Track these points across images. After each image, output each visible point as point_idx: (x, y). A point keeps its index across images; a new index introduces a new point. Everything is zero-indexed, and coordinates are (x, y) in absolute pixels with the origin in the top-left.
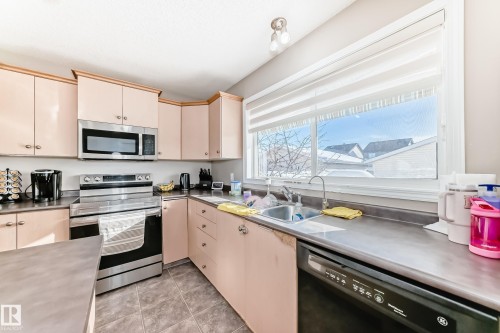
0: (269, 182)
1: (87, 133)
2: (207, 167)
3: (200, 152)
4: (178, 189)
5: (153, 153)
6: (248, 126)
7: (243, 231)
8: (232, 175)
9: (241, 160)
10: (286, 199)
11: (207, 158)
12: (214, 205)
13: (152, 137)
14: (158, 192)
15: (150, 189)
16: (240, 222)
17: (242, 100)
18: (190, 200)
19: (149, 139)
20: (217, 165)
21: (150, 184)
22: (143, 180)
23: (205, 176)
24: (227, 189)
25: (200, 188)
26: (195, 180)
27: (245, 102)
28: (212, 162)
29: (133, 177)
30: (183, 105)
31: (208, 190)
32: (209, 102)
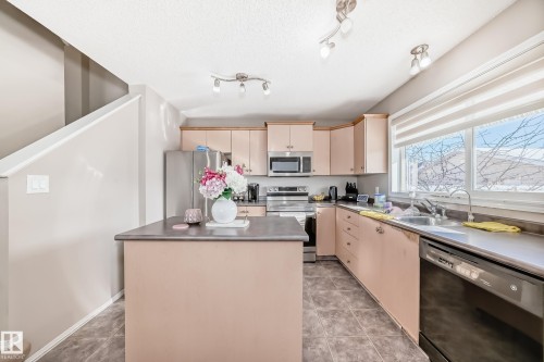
0: (413, 195)
1: (273, 160)
2: (353, 181)
3: (346, 168)
4: (327, 199)
5: (309, 171)
6: (394, 141)
7: (380, 231)
8: (377, 188)
9: (386, 174)
10: (430, 213)
11: (352, 173)
12: (358, 212)
13: (309, 159)
14: (312, 200)
15: (306, 198)
16: (378, 225)
17: (387, 116)
18: (338, 209)
19: (307, 160)
20: (362, 179)
21: (306, 194)
22: (302, 191)
23: (351, 189)
24: (371, 202)
25: (346, 200)
26: (342, 193)
27: (390, 118)
28: (358, 176)
29: (295, 189)
30: (331, 129)
31: (354, 201)
32: (354, 124)
